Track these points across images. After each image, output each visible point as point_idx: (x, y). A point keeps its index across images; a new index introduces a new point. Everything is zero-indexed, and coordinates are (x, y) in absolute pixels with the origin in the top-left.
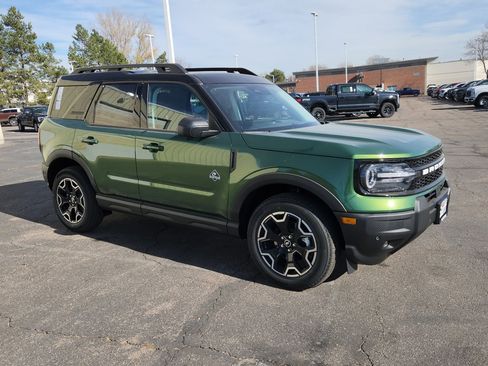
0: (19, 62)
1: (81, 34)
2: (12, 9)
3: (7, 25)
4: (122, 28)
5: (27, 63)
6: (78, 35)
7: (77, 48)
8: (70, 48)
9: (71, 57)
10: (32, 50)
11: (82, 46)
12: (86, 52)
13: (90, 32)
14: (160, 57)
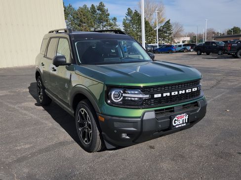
0: (101, 26)
1: (129, 12)
2: (101, 3)
3: (98, 10)
4: (149, 8)
5: (105, 27)
6: (128, 13)
7: (127, 19)
8: (124, 19)
9: (124, 23)
10: (107, 21)
11: (129, 18)
12: (131, 21)
13: (134, 11)
14: (167, 22)
